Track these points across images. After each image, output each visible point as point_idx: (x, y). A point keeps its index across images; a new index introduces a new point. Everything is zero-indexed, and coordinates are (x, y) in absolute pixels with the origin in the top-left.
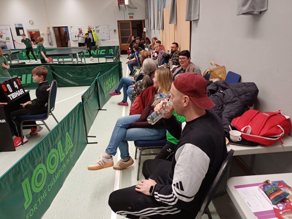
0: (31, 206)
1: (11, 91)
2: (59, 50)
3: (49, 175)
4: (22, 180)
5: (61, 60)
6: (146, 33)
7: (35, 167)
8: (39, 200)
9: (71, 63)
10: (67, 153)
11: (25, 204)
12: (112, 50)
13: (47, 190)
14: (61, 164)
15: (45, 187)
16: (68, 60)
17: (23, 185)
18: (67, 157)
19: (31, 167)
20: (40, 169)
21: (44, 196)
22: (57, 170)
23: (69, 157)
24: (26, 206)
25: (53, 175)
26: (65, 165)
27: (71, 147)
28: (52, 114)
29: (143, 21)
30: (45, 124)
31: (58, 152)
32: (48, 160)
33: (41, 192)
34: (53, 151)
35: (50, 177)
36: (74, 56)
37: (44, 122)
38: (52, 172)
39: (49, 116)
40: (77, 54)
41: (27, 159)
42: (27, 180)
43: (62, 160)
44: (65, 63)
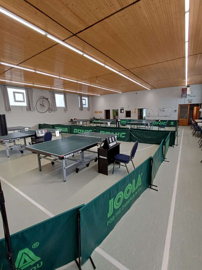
0: (111, 217)
1: (111, 142)
2: (139, 121)
4: (110, 199)
5: (138, 126)
6: (201, 113)
7: (118, 193)
8: (116, 214)
9: (144, 129)
10: (137, 188)
12: (173, 123)
13: (121, 209)
14: (132, 194)
15: (121, 207)
16: (142, 127)
17: (110, 201)
18: (136, 190)
19: (116, 192)
20: (121, 195)
21: (119, 212)
22: (129, 198)
23: (138, 191)
24: (109, 216)
26: (134, 196)
27: (140, 184)
28: (132, 161)
29: (200, 105)
31: (132, 186)
32: (126, 190)
33: (118, 209)
34: (130, 185)
35: (125, 201)
36: (147, 125)
37: (126, 165)
38: (126, 198)
39: (130, 161)
40: (149, 124)
41: (115, 187)
42: (112, 199)
43: (133, 192)
44: (140, 128)
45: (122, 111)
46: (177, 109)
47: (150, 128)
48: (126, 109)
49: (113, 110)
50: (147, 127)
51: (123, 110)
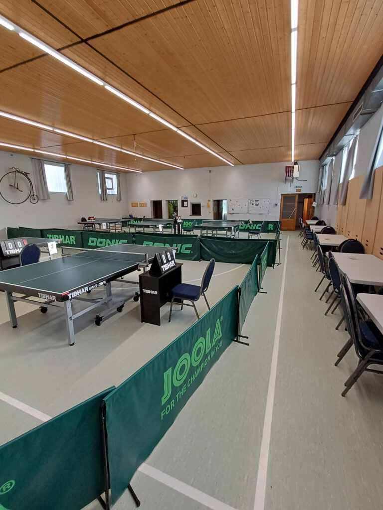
0: (169, 402)
1: (165, 262)
2: (215, 223)
3: (192, 367)
4: (165, 370)
5: (215, 232)
6: (316, 209)
7: (180, 356)
8: (177, 396)
9: (225, 236)
10: (214, 343)
11: (163, 398)
12: (272, 225)
13: (187, 385)
14: (205, 356)
15: (185, 382)
16: (221, 233)
17: (165, 374)
18: (213, 348)
19: (176, 355)
20: (185, 360)
21: (182, 392)
22: (200, 363)
23: (215, 349)
24: (164, 401)
25: (196, 368)
26: (209, 358)
27: (219, 337)
28: (204, 295)
29: (313, 195)
30: (194, 306)
31: (206, 341)
32: (195, 350)
33: (181, 386)
34: (201, 339)
35: (193, 369)
36: (229, 229)
37: (193, 303)
38: (195, 364)
39: (201, 296)
40: (233, 228)
41: (175, 346)
42: (170, 370)
43: (207, 351)
44: (218, 236)
45: (185, 203)
46: (279, 203)
47: (235, 236)
48: (192, 200)
49: (169, 202)
50: (229, 233)
51: (187, 201)
